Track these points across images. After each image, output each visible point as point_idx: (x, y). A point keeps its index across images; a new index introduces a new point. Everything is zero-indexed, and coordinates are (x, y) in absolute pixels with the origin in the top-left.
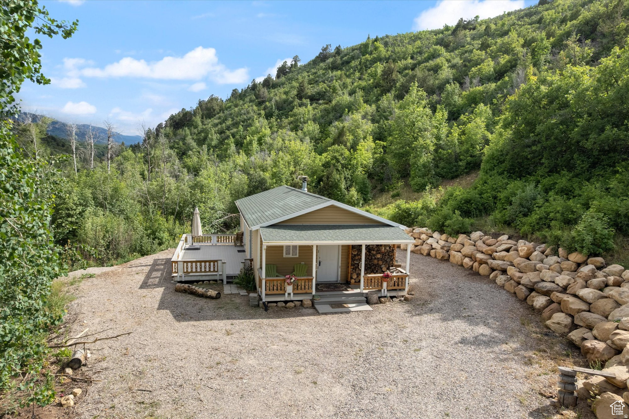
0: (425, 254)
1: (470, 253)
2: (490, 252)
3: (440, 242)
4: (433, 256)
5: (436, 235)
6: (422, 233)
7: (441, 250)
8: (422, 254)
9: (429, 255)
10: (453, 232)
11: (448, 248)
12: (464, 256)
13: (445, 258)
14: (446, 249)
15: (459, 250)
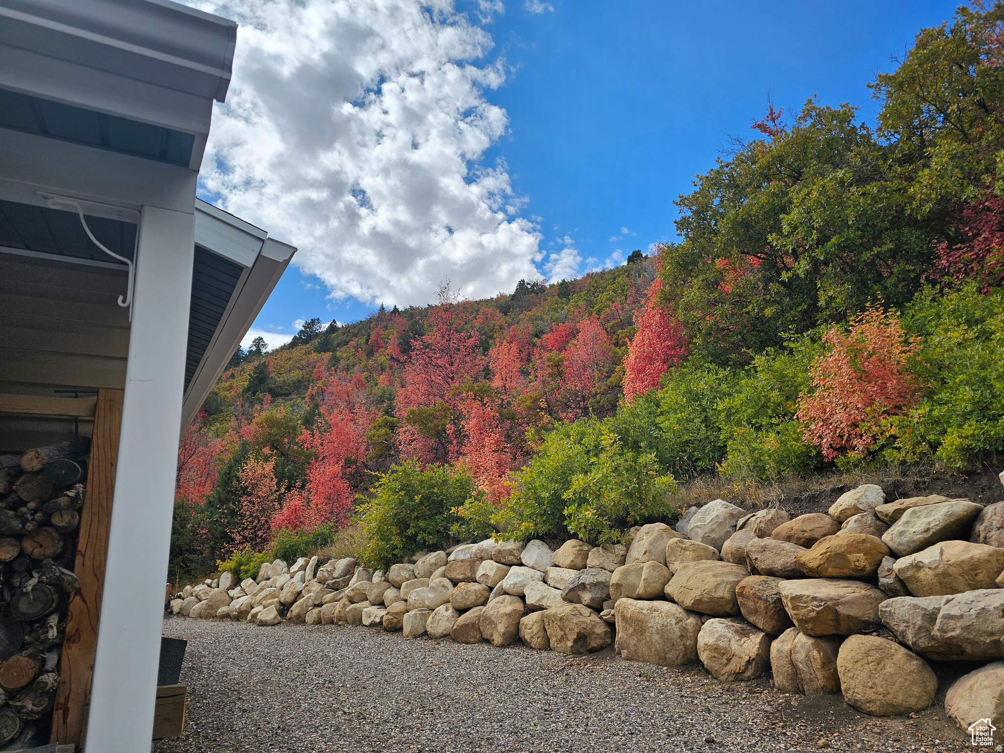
0: (498, 639)
1: (723, 593)
2: (859, 560)
3: (554, 573)
4: (536, 642)
5: (535, 552)
6: (482, 559)
7: (568, 608)
8: (488, 641)
9: (515, 639)
10: (605, 521)
11: (598, 594)
12: (689, 611)
13: (594, 643)
14: (587, 597)
15: (655, 587)
